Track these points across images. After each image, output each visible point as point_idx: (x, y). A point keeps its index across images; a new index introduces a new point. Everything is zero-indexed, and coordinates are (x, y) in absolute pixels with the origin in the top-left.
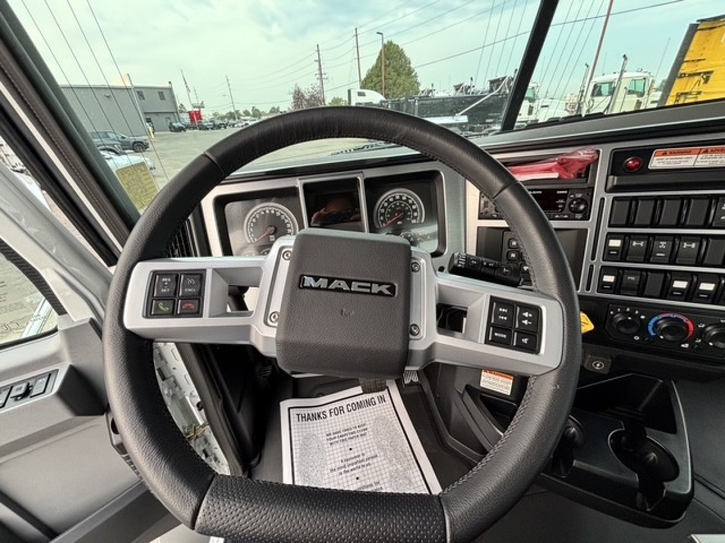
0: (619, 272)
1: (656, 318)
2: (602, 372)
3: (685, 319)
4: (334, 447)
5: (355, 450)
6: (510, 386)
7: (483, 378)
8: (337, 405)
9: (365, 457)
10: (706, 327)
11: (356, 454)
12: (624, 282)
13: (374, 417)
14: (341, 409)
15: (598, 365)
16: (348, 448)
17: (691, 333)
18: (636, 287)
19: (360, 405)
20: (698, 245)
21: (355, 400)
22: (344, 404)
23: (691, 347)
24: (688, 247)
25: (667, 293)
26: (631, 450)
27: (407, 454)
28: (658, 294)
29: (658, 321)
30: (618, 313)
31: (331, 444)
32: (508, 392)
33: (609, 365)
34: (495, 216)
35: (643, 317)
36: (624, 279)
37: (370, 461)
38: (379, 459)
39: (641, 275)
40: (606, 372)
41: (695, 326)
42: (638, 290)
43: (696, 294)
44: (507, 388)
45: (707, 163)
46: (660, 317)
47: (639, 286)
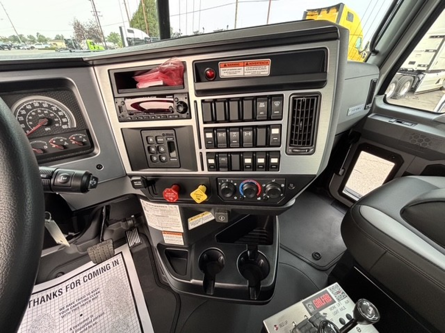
0: (216, 156)
1: (242, 184)
2: (224, 222)
3: (256, 183)
4: (65, 319)
5: (85, 315)
6: (182, 239)
7: (165, 238)
8: (74, 280)
9: (93, 318)
10: (266, 186)
11: (85, 318)
12: (220, 162)
13: (107, 280)
14: (78, 282)
15: (222, 218)
16: (79, 315)
17: (260, 191)
18: (227, 165)
19: (95, 274)
20: (252, 133)
21: (91, 271)
22: (81, 277)
23: (262, 198)
24: (247, 135)
25: (243, 168)
26: (253, 260)
27: (130, 302)
28: (238, 169)
29: (243, 185)
30: (223, 183)
31: (63, 317)
32: (182, 243)
33: (227, 217)
34: (130, 118)
35: (235, 184)
36: (220, 160)
37: (97, 321)
38: (105, 315)
39: (228, 156)
40: (227, 221)
41: (261, 186)
42: (228, 168)
43: (257, 166)
44: (181, 241)
45: (250, 74)
46: (244, 183)
47: (228, 164)
